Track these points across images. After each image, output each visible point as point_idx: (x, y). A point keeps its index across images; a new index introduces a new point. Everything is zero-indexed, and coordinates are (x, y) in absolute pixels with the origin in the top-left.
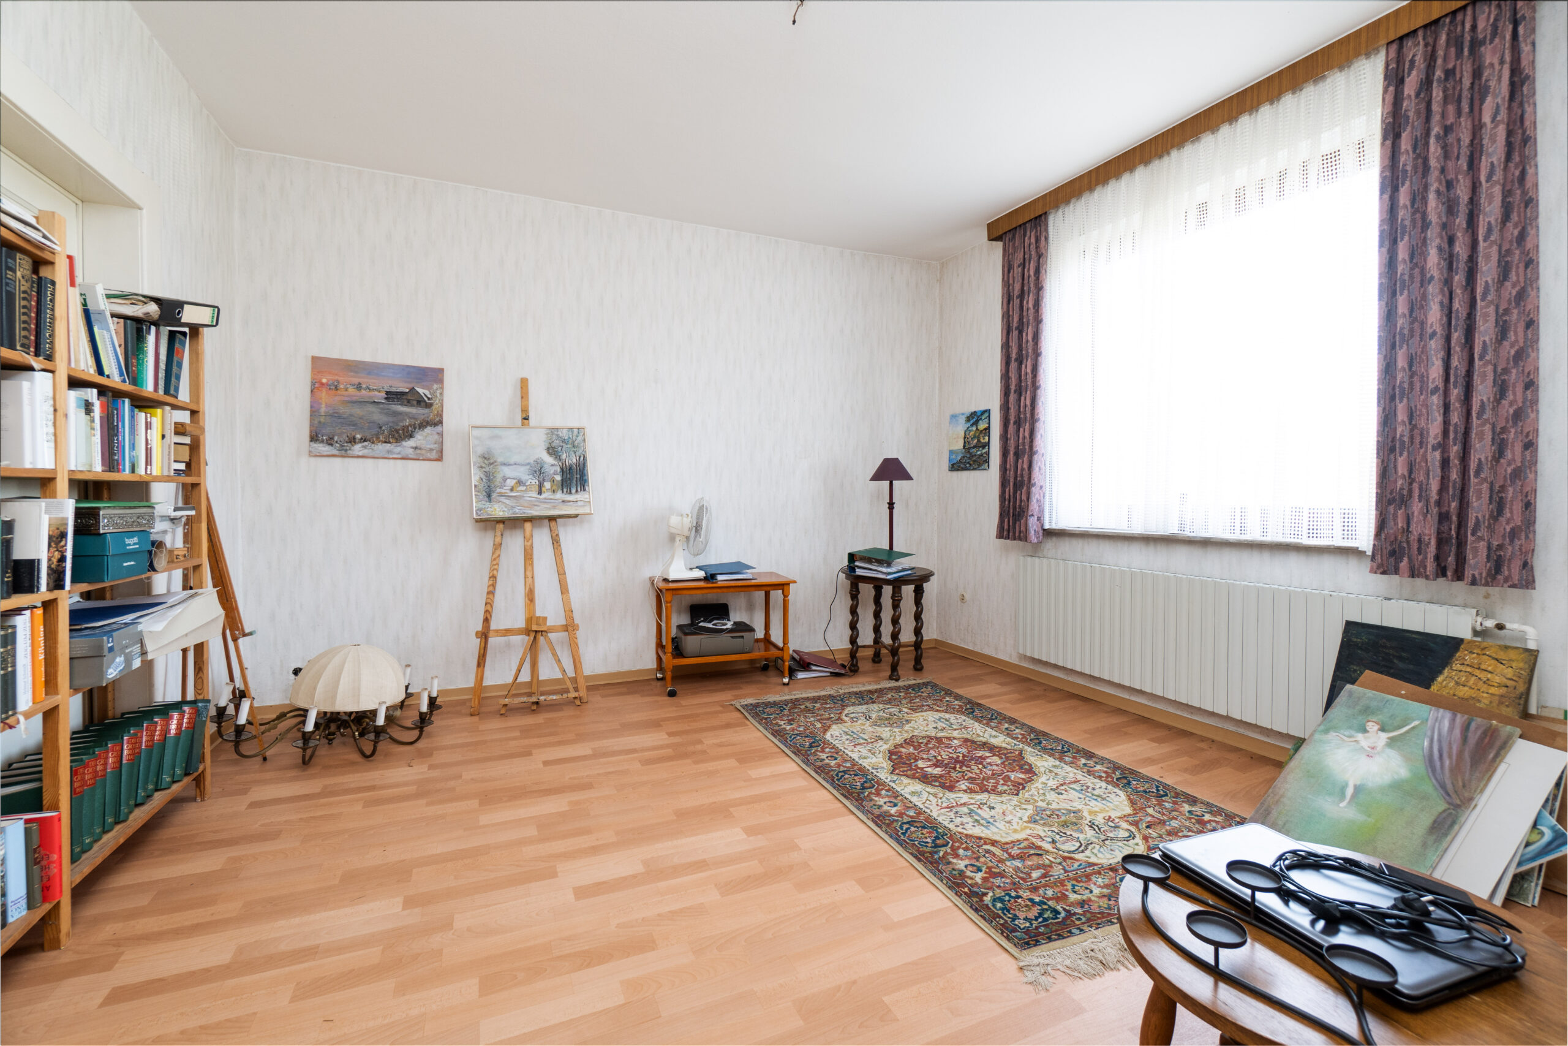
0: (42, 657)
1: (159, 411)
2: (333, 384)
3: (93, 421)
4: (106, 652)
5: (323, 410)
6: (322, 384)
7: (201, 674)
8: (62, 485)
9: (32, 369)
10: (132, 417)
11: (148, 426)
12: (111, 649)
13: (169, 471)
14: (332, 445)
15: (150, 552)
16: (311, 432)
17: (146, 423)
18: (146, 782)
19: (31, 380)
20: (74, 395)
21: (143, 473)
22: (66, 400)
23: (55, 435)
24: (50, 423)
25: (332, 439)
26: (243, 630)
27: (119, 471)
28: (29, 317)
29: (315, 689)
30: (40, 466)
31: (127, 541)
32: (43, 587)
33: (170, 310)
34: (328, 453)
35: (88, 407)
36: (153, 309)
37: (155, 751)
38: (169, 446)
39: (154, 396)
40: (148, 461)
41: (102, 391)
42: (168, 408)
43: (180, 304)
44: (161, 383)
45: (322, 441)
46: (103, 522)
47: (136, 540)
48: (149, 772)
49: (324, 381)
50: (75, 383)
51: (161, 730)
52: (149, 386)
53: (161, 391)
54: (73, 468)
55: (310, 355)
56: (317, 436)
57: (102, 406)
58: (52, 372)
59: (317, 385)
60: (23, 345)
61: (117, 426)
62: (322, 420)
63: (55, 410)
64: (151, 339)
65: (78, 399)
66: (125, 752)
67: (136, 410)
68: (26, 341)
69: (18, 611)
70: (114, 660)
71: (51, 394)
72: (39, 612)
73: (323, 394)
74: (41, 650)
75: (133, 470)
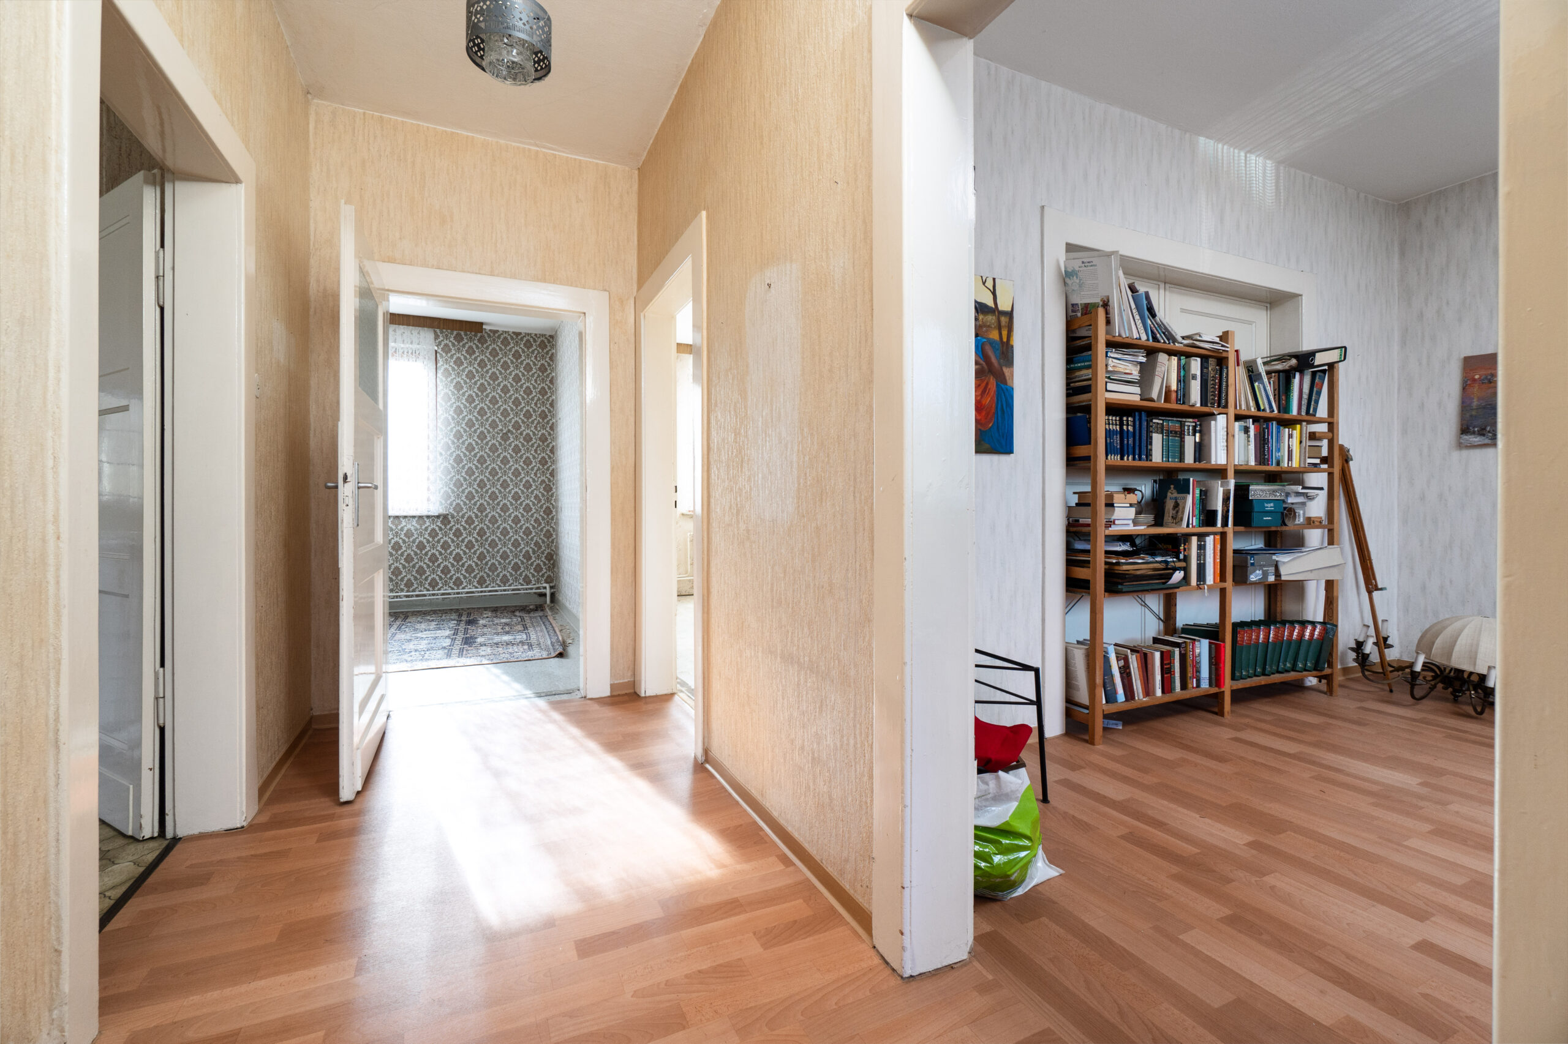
0: (1218, 560)
1: (1298, 426)
2: (1486, 378)
3: (1249, 437)
4: (1249, 565)
5: (1475, 403)
6: (1474, 380)
7: (1331, 606)
8: (1231, 473)
9: (1213, 414)
10: (1278, 432)
11: (1290, 436)
12: (1252, 564)
13: (1305, 464)
14: (1484, 435)
15: (1282, 513)
16: (1462, 425)
17: (1289, 434)
18: (1285, 661)
19: (1215, 420)
20: (1237, 425)
21: (1286, 465)
22: (1234, 427)
23: (1227, 446)
24: (1225, 441)
25: (1484, 429)
26: (1376, 585)
27: (1268, 465)
28: (1215, 388)
29: (1433, 643)
30: (1219, 462)
31: (1266, 505)
32: (1219, 524)
33: (1305, 360)
34: (1480, 443)
35: (1246, 430)
36: (1294, 362)
37: (1293, 646)
38: (1305, 448)
39: (1299, 418)
40: (1290, 458)
41: (1256, 419)
42: (1304, 424)
43: (1312, 354)
44: (1304, 408)
45: (1474, 433)
46: (1251, 493)
47: (1272, 505)
48: (1288, 655)
49: (1477, 377)
50: (1238, 418)
51: (1298, 633)
52: (1294, 411)
53: (1303, 413)
54: (1236, 463)
55: (1463, 356)
56: (1468, 428)
57: (1255, 428)
58: (1226, 414)
59: (1469, 382)
60: (1211, 404)
61: (1268, 438)
62: (1474, 413)
63: (1227, 434)
64: (1296, 381)
65: (1240, 426)
66: (1271, 636)
67: (1282, 428)
68: (1213, 401)
69: (1208, 534)
70: (1255, 571)
71: (1225, 426)
72: (1218, 537)
73: (1475, 390)
74: (1218, 557)
75: (1278, 464)
